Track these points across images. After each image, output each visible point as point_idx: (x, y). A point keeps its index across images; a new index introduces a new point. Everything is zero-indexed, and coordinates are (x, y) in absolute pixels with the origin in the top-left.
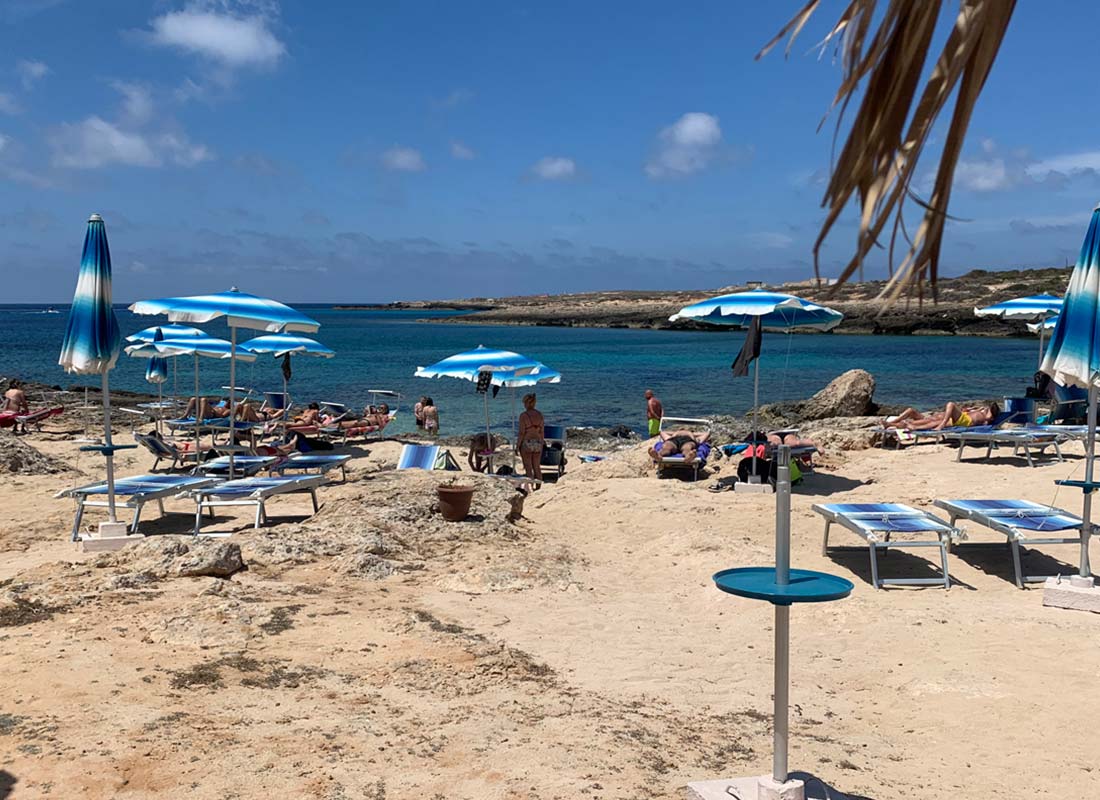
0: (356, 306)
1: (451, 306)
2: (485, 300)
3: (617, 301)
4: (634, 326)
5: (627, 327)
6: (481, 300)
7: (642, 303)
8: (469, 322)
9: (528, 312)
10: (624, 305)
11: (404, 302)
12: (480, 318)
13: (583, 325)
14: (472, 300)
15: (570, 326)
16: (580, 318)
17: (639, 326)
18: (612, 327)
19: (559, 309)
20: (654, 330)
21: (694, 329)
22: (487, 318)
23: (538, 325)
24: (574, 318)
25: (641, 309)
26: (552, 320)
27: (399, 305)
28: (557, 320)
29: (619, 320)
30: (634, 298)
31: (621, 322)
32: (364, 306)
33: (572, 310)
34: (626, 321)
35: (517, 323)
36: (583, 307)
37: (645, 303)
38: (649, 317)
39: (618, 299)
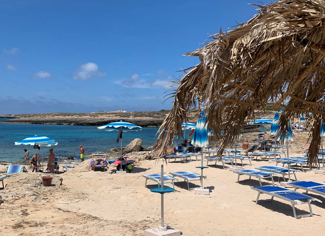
2: (11, 115)
3: (59, 116)
4: (65, 124)
5: (63, 124)
6: (10, 115)
7: (67, 117)
8: (7, 123)
9: (28, 119)
10: (61, 118)
12: (11, 121)
13: (48, 124)
14: (6, 115)
15: (43, 124)
16: (46, 122)
17: (66, 124)
18: (57, 124)
19: (39, 118)
20: (71, 125)
21: (84, 125)
22: (13, 121)
23: (32, 123)
24: (44, 121)
25: (67, 119)
26: (37, 122)
28: (39, 122)
29: (60, 122)
30: (65, 115)
33: (44, 119)
34: (62, 122)
35: (24, 123)
36: (47, 118)
37: (68, 117)
38: (70, 121)
39: (59, 115)
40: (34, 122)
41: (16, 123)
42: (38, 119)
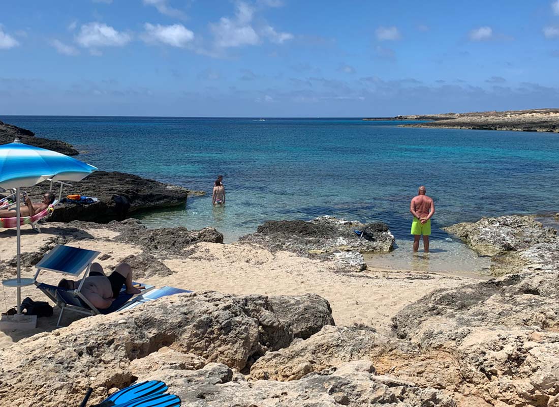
0: (375, 118)
1: (433, 118)
3: (534, 114)
4: (541, 130)
5: (536, 131)
7: (552, 115)
8: (429, 127)
9: (469, 121)
10: (538, 116)
11: (404, 116)
12: (436, 125)
13: (505, 129)
15: (496, 129)
16: (501, 125)
17: (544, 130)
18: (524, 131)
19: (491, 119)
20: (556, 133)
22: (440, 124)
23: (473, 128)
24: (498, 124)
25: (549, 119)
26: (483, 126)
27: (400, 118)
28: (486, 126)
29: (530, 127)
30: (547, 112)
31: (532, 127)
32: (380, 118)
33: (500, 119)
34: (537, 127)
35: (459, 128)
36: (509, 118)
37: (555, 115)
38: (553, 124)
39: (535, 112)
40: (478, 126)
41: (443, 127)
42: (487, 120)
